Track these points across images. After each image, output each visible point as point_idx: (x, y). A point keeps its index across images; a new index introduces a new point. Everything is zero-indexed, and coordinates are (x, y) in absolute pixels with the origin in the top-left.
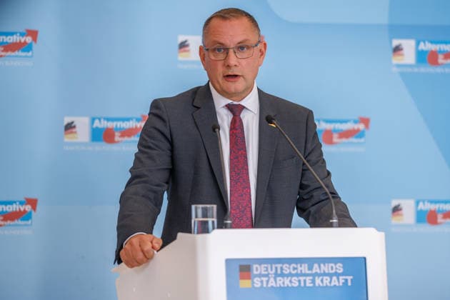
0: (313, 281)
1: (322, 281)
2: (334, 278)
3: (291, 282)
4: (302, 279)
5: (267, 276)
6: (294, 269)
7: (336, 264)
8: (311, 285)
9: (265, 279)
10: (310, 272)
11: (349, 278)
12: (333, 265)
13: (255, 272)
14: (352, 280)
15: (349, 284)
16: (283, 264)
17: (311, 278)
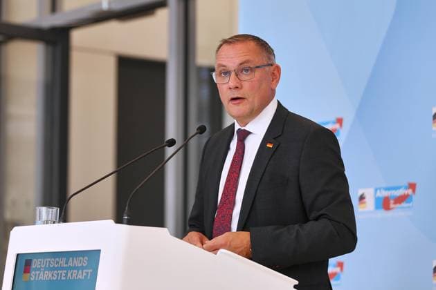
0: (67, 274)
1: (72, 275)
2: (80, 272)
3: (53, 275)
4: (61, 272)
5: (39, 269)
6: (58, 263)
7: (83, 257)
8: (64, 278)
9: (38, 272)
10: (66, 266)
11: (90, 271)
12: (82, 258)
13: (33, 266)
14: (91, 273)
15: (89, 277)
16: (51, 258)
17: (65, 271)
